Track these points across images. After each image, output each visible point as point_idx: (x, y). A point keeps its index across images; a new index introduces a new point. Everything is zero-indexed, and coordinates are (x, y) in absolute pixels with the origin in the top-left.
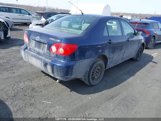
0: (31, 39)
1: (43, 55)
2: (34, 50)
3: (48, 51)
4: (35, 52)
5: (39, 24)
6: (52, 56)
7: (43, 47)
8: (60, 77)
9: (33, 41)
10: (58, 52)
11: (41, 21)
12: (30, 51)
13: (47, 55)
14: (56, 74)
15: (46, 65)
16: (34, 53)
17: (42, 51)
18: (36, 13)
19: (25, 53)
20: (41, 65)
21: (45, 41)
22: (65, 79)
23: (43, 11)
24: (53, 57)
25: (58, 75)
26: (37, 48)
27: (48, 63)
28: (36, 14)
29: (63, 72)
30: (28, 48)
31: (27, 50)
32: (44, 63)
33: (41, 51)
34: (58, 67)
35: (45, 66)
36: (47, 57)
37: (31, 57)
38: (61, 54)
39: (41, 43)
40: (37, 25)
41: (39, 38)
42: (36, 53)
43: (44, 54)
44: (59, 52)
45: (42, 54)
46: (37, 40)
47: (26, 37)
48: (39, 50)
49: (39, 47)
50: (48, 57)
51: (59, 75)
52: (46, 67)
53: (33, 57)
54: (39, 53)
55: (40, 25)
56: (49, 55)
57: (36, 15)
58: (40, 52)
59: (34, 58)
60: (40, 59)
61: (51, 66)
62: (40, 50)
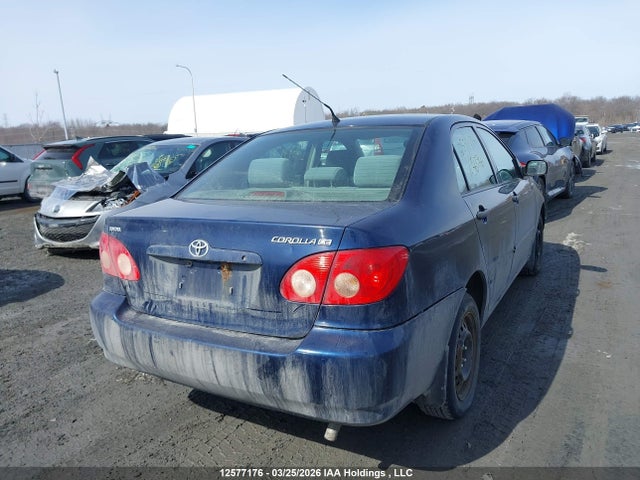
0: (151, 258)
1: (237, 323)
2: (179, 307)
3: (269, 301)
4: (186, 315)
5: (89, 189)
6: (295, 316)
7: (234, 283)
8: (357, 414)
9: (163, 267)
10: (327, 295)
11: (90, 177)
12: (151, 317)
13: (263, 319)
14: (333, 400)
15: (271, 368)
16: (179, 319)
17: (231, 305)
18: (46, 148)
19: (125, 327)
20: (244, 372)
21: (244, 253)
22: (379, 416)
23: (78, 138)
24: (299, 320)
25: (346, 407)
26: (197, 293)
27: (284, 359)
28: (45, 153)
29: (372, 385)
30: (138, 302)
31: (130, 314)
32: (258, 362)
33: (223, 305)
34: (348, 366)
35: (267, 375)
36: (263, 329)
37: (174, 342)
38: (343, 301)
39: (219, 265)
40: (78, 195)
41: (206, 244)
42: (189, 320)
43: (246, 315)
44: (333, 293)
45: (232, 316)
46: (196, 256)
47: (118, 253)
48: (207, 301)
49: (209, 289)
50: (268, 326)
51: (352, 404)
52: (276, 380)
53: (187, 344)
54: (210, 318)
55: (93, 194)
56: (274, 316)
57: (49, 158)
58: (215, 309)
59: (194, 345)
60: (231, 344)
61: (309, 366)
62: (214, 302)
